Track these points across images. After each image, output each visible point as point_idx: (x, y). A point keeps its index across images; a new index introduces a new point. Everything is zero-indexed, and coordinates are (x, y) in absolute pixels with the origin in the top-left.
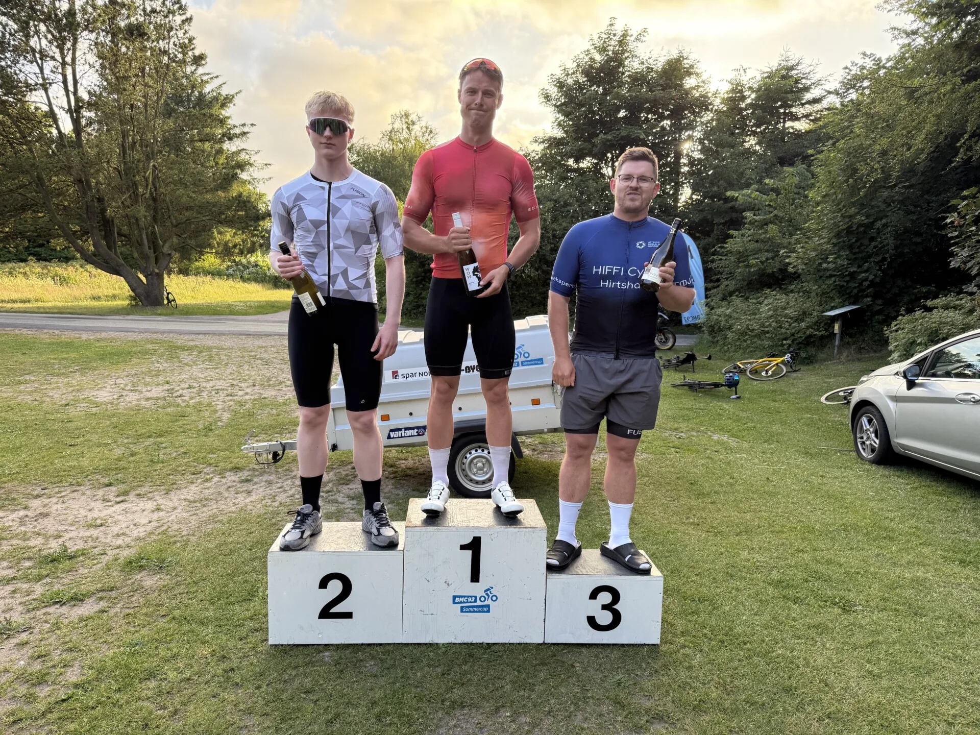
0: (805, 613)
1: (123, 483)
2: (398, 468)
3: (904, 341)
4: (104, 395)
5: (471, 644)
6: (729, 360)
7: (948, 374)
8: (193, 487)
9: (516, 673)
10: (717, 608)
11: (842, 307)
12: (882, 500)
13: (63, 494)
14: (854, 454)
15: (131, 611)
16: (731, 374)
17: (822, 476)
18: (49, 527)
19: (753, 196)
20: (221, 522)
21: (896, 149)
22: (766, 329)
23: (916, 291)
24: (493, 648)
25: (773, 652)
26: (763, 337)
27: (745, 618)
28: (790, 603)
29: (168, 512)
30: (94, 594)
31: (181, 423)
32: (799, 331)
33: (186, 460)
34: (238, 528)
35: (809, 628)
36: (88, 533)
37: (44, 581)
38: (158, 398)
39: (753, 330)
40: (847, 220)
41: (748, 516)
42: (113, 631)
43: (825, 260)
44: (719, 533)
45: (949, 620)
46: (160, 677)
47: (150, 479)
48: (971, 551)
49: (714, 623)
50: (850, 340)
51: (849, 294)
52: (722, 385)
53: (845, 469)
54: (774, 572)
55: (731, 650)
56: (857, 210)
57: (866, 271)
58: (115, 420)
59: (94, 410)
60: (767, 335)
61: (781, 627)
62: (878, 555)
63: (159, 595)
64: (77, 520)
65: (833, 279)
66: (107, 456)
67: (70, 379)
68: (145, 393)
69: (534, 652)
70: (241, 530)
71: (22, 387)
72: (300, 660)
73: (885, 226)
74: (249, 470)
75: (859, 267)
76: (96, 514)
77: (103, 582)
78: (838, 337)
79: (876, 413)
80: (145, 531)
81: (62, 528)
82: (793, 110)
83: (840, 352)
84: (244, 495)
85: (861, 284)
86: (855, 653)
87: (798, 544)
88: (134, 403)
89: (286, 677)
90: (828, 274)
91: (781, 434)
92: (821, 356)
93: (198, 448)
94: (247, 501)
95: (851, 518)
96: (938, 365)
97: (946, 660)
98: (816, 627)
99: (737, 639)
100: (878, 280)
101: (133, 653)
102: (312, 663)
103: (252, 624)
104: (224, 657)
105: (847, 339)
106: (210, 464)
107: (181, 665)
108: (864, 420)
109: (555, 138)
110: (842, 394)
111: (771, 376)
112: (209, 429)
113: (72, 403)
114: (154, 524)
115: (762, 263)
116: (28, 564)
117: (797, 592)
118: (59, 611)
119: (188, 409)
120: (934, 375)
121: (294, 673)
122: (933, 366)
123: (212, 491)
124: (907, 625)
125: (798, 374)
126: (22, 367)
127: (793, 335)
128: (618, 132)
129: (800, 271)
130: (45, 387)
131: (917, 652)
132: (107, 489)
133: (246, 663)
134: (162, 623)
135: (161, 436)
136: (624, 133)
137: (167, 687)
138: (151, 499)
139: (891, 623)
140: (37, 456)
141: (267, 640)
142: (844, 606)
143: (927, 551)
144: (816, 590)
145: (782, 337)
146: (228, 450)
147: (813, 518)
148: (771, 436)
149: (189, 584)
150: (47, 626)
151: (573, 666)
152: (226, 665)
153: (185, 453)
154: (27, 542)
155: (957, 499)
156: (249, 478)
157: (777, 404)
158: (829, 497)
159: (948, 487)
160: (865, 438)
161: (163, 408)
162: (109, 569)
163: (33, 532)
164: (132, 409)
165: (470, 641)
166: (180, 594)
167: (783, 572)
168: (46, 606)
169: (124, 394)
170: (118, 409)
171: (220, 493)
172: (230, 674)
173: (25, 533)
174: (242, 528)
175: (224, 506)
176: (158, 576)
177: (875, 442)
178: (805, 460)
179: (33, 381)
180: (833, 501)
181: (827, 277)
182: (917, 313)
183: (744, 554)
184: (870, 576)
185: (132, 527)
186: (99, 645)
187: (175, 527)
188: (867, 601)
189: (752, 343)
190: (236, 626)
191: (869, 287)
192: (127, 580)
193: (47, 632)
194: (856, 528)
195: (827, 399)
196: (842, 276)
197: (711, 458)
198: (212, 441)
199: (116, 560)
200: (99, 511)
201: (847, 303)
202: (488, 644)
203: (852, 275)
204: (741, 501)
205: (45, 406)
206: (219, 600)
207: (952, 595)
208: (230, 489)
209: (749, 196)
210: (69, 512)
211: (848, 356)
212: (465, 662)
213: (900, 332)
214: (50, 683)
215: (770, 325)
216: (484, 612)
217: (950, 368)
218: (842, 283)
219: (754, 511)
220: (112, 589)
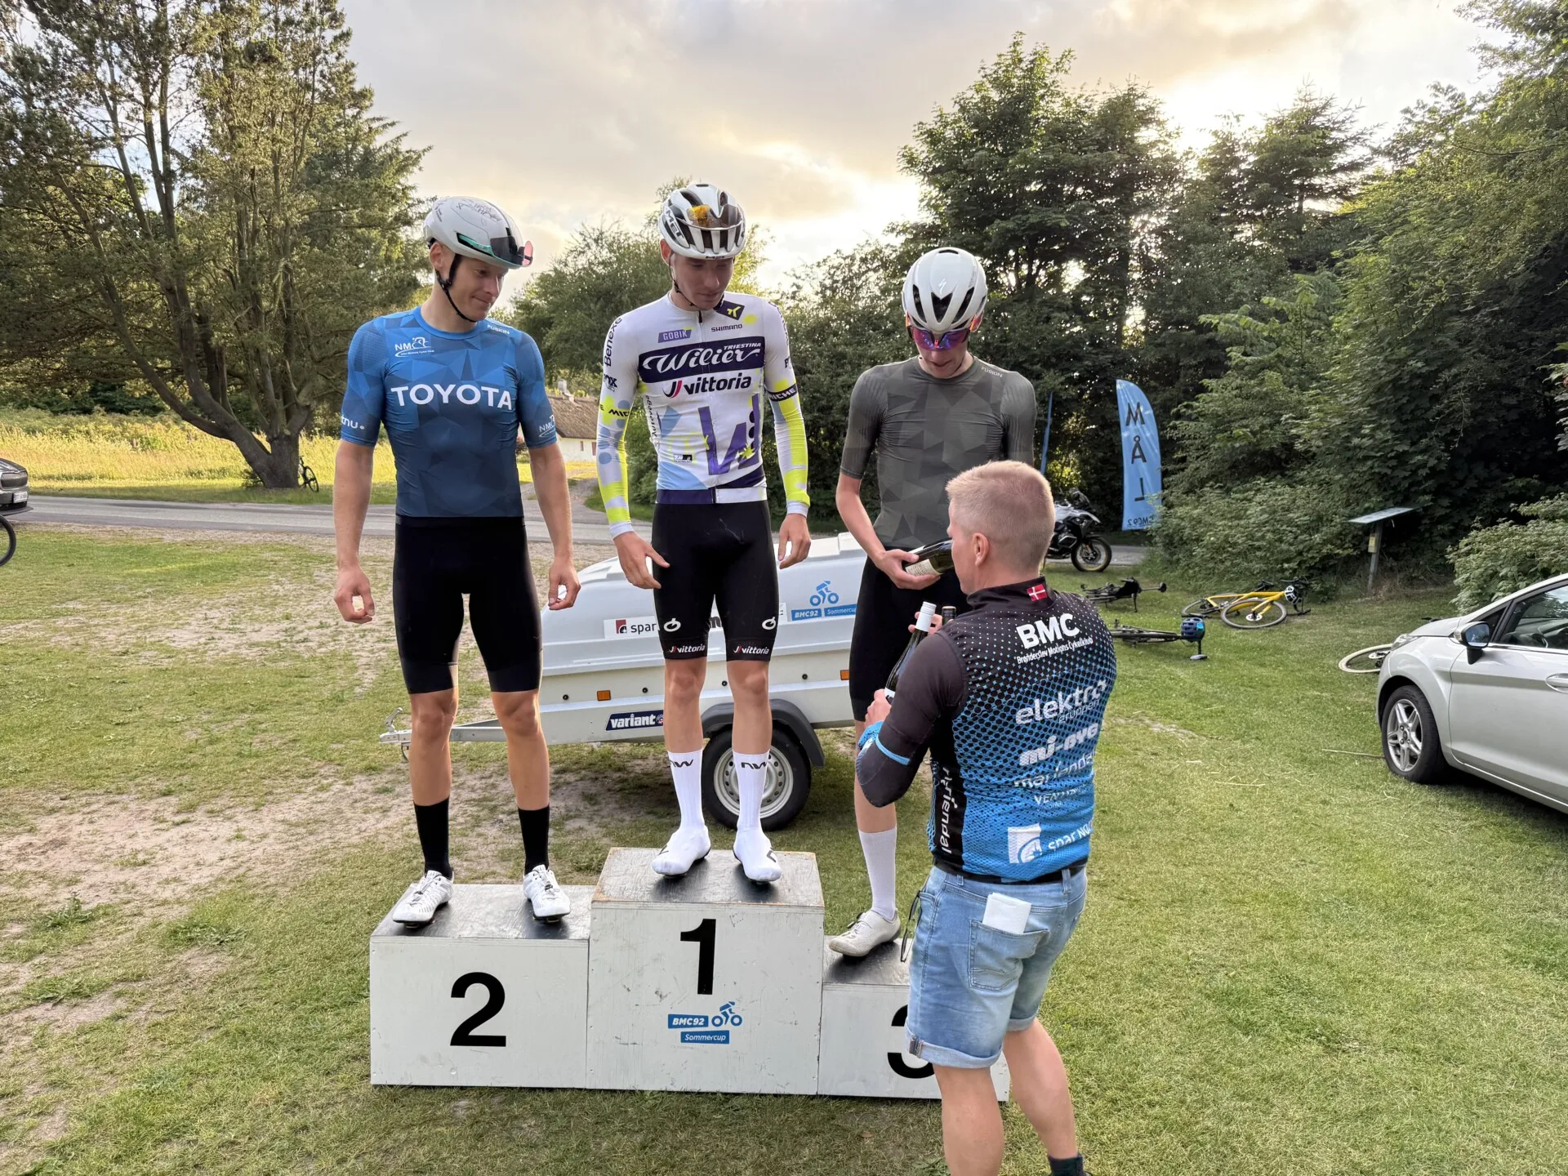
0: (1261, 1051)
1: (190, 791)
2: (629, 773)
3: (1477, 572)
4: (184, 638)
5: (699, 1093)
6: (1195, 592)
7: (1537, 640)
8: (299, 800)
9: (764, 1149)
10: (1115, 1038)
11: (1382, 509)
12: (1418, 848)
13: (94, 807)
14: (1384, 762)
15: (161, 1018)
16: (1192, 620)
17: (1325, 802)
18: (62, 865)
19: (1242, 323)
20: (332, 862)
21: (1473, 255)
22: (1257, 544)
23: (1507, 485)
24: (735, 1102)
25: (1197, 1123)
26: (1251, 557)
27: (1157, 1058)
28: (1238, 1035)
29: (253, 842)
30: (108, 985)
31: (296, 688)
32: (1311, 548)
33: (293, 754)
34: (357, 876)
35: (1263, 1080)
36: (121, 878)
37: (36, 961)
38: (269, 644)
39: (1235, 544)
40: (1394, 367)
41: (1190, 871)
42: (128, 1054)
43: (1356, 431)
44: (1136, 901)
45: (1503, 1073)
46: (188, 1137)
47: (231, 785)
48: (1558, 945)
49: (1105, 1066)
50: (1395, 564)
51: (1394, 488)
52: (1177, 638)
53: (1364, 789)
54: (1220, 975)
55: (1127, 1117)
56: (1410, 352)
57: (1422, 452)
58: (193, 681)
59: (166, 663)
60: (1258, 553)
61: (1217, 1078)
62: (1397, 949)
63: (211, 991)
64: (108, 853)
65: (1369, 463)
66: (172, 744)
67: (136, 608)
68: (249, 635)
69: (799, 1111)
70: (361, 878)
71: (60, 622)
72: (416, 1113)
73: (1456, 378)
74: (392, 772)
75: (1413, 444)
76: (139, 843)
77: (129, 964)
78: (1374, 557)
79: (1417, 698)
80: (212, 875)
81: (83, 867)
82: (1316, 181)
83: (1377, 585)
84: (378, 815)
85: (1414, 472)
86: (1335, 1131)
87: (1267, 926)
88: (230, 651)
89: (389, 1143)
90: (1360, 455)
91: (1265, 725)
92: (1346, 589)
93: (315, 733)
94: (380, 826)
95: (1361, 879)
96: (1522, 621)
97: (1489, 1147)
98: (1276, 1078)
99: (1139, 1097)
100: (1443, 467)
101: (152, 1094)
102: (435, 1121)
103: (350, 1047)
104: (295, 1104)
105: (1390, 562)
106: (331, 761)
107: (224, 1118)
108: (1400, 708)
109: (923, 226)
110: (1373, 656)
111: (1261, 622)
112: (339, 700)
113: (132, 650)
114: (228, 863)
115: (1254, 433)
116: (17, 929)
117: (1253, 1013)
118: (49, 1014)
119: (312, 664)
120: (1514, 641)
121: (403, 1136)
122: (1514, 622)
123: (327, 806)
124: (1432, 1079)
125: (1306, 620)
126: (65, 587)
127: (1300, 553)
128: (1024, 218)
129: (1314, 449)
130: (96, 621)
131: (1440, 1130)
132: (161, 800)
133: (330, 1116)
134: (207, 1041)
135: (261, 709)
136: (1034, 219)
137: (196, 1156)
138: (229, 819)
139: (1404, 1076)
140: (61, 742)
141: (368, 1076)
142: (1329, 1040)
143: (1483, 942)
144: (1284, 1008)
145: (1281, 557)
146: (361, 736)
147: (1298, 878)
148: (1248, 727)
149: (262, 972)
150: (26, 1040)
151: (860, 1138)
152: (297, 1119)
153: (294, 741)
154: (23, 890)
155: (1547, 849)
156: (389, 786)
157: (1264, 672)
158: (1330, 840)
159: (1534, 827)
160: (1400, 738)
161: (274, 661)
162: (142, 941)
163: (36, 873)
164: (225, 664)
165: (696, 1089)
166: (244, 990)
167: (1234, 976)
168: (31, 1005)
169: (216, 636)
170: (203, 662)
171: (339, 812)
172: (299, 1136)
173: (24, 873)
174: (364, 873)
175: (342, 835)
176: (215, 957)
177: (1416, 746)
178: (1299, 772)
179: (76, 612)
180: (1335, 847)
181: (1358, 460)
182: (1501, 526)
183: (1174, 941)
184: (1379, 988)
185: (191, 866)
186: (102, 1078)
187: (260, 869)
188: (1368, 1034)
189: (1233, 565)
190: (324, 1050)
191: (1427, 477)
192: (164, 963)
193: (23, 1052)
194: (1367, 896)
195: (1348, 664)
196: (1384, 459)
197: (1142, 767)
198: (341, 720)
199: (155, 926)
200: (146, 838)
201: (1390, 503)
202: (726, 1094)
203: (1402, 458)
204: (1182, 845)
205: (90, 653)
206: (304, 1002)
207: (1515, 1025)
208: (358, 805)
209: (1236, 323)
210: (97, 839)
211: (1390, 591)
212: (683, 1126)
213: (1472, 556)
214: (12, 1143)
215: (1263, 537)
216: (720, 1042)
217: (1540, 627)
218: (1384, 470)
219: (1201, 863)
220: (139, 978)
